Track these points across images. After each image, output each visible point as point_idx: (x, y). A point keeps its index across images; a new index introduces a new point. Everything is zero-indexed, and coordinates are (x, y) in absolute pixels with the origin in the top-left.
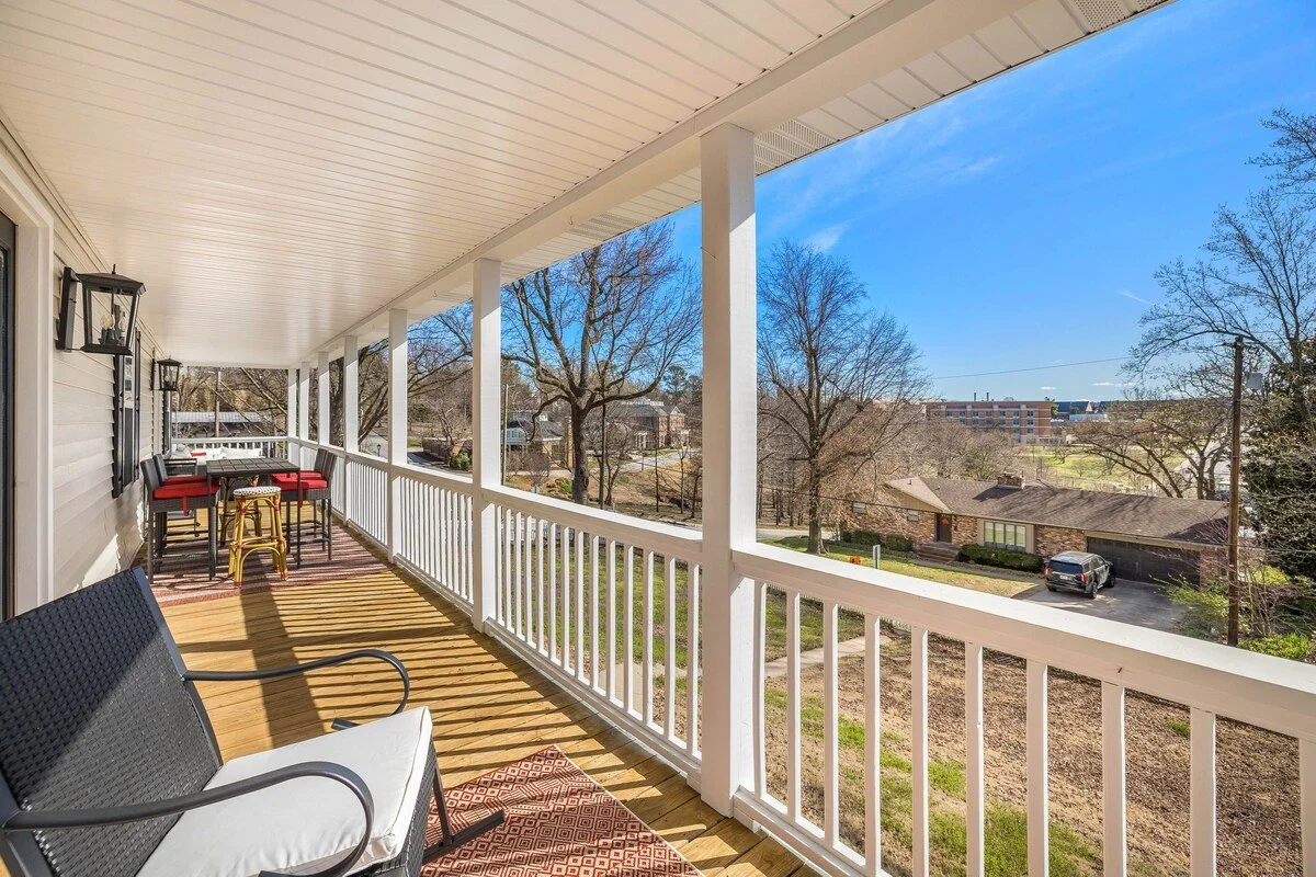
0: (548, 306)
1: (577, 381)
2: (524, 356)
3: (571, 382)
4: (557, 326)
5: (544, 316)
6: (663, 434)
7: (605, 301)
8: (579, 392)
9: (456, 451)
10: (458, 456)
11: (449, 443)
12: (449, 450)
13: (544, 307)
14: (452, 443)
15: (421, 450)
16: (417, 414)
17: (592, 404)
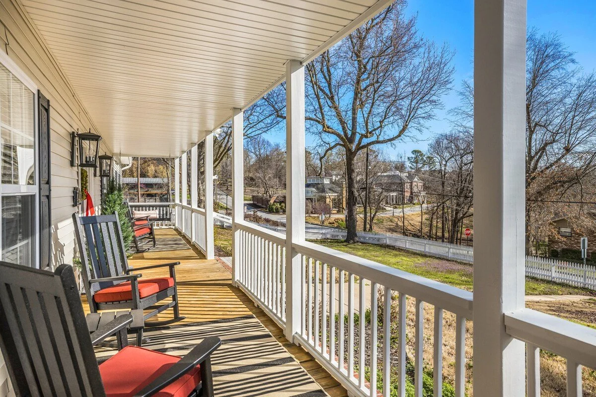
0: (329, 85)
1: (349, 133)
2: (314, 117)
3: (346, 134)
4: (336, 98)
5: (328, 92)
6: (407, 194)
7: (368, 78)
8: (351, 140)
9: (272, 201)
10: (274, 205)
11: (268, 197)
12: (268, 201)
13: (327, 85)
14: (270, 197)
15: (252, 202)
16: (250, 181)
17: (359, 148)
